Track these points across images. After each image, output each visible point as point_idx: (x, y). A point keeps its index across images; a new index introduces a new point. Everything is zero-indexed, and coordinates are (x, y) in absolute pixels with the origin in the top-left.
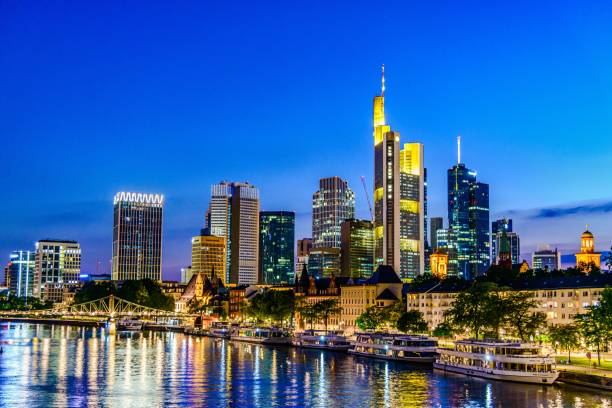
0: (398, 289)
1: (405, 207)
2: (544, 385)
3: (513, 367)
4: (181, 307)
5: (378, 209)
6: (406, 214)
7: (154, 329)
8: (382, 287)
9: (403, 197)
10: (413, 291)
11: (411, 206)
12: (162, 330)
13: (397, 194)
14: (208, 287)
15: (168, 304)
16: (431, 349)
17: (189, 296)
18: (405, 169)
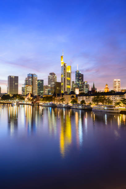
0: (75, 96)
1: (67, 79)
2: (118, 113)
3: (111, 110)
4: (26, 99)
5: (62, 79)
6: (68, 80)
7: (22, 104)
8: (72, 95)
9: (67, 77)
10: (79, 96)
11: (69, 79)
12: (24, 104)
13: (66, 76)
14: (32, 95)
15: (23, 99)
16: (90, 107)
17: (27, 97)
18: (67, 71)
